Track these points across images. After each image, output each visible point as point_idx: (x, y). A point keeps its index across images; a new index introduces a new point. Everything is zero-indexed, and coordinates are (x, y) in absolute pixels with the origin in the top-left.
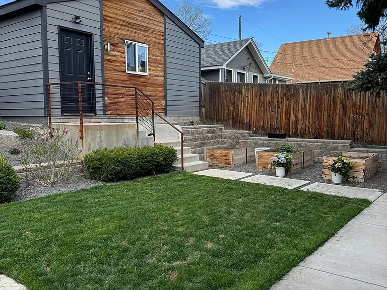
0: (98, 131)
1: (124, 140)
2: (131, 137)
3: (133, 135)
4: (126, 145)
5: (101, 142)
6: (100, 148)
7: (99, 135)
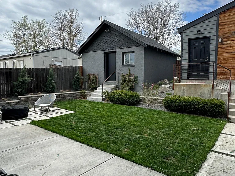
0: (183, 87)
1: (200, 93)
2: (206, 92)
3: (208, 91)
4: (202, 97)
5: (184, 92)
6: (183, 96)
7: (183, 89)
